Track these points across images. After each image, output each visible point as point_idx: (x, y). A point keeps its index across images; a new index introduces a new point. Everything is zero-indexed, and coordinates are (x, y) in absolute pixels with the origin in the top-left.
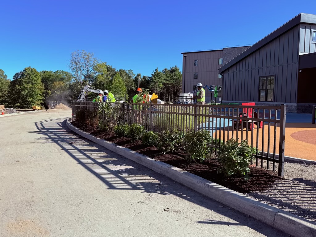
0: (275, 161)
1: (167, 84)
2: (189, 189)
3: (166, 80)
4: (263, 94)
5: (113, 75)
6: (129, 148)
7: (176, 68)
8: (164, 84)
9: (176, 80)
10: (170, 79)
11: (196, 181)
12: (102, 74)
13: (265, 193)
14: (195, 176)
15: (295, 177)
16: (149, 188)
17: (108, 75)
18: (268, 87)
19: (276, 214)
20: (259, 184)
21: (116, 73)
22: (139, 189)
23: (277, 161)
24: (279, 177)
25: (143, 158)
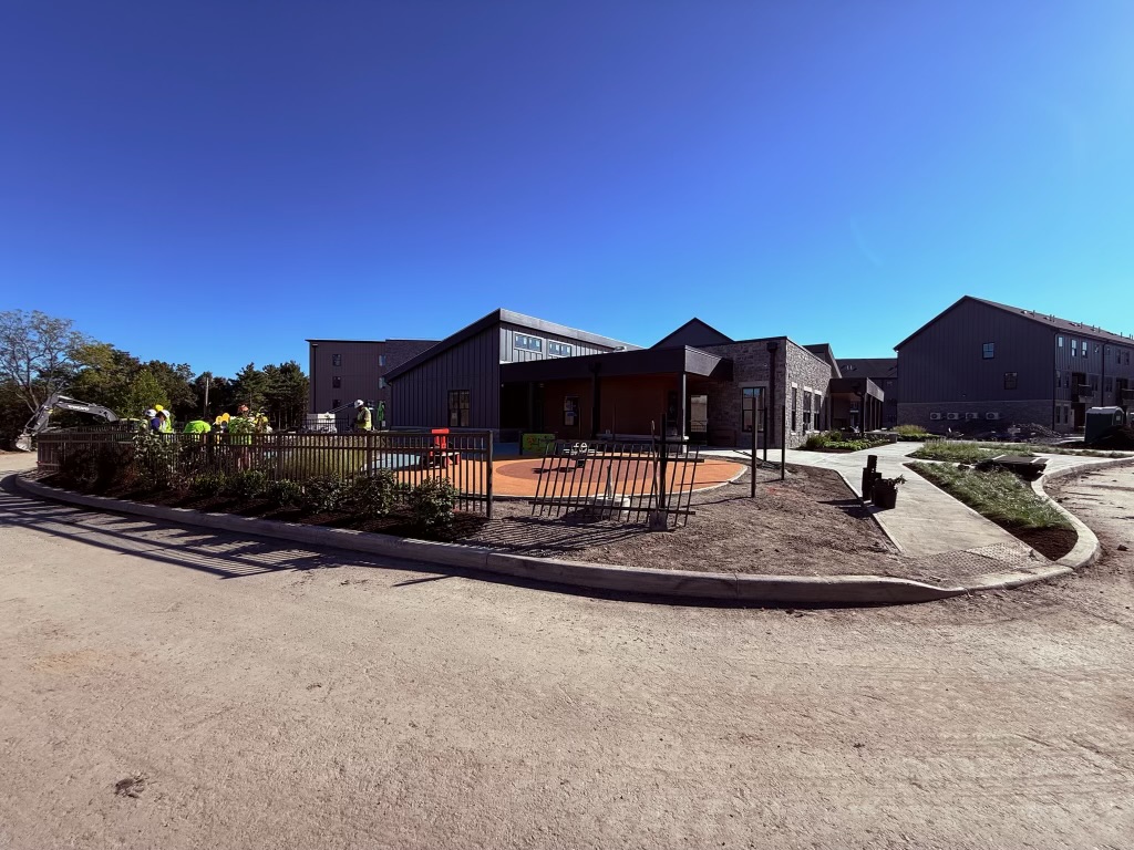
0: (481, 500)
1: (274, 395)
2: (371, 554)
3: (271, 387)
4: (454, 416)
5: (132, 372)
6: (238, 514)
7: (293, 365)
8: (266, 395)
9: (293, 387)
10: (280, 387)
11: (381, 541)
12: (98, 370)
13: (474, 538)
14: (379, 536)
15: (504, 516)
16: (301, 565)
17: (117, 372)
18: (462, 406)
19: (488, 555)
20: (466, 530)
21: (141, 367)
22: (285, 568)
23: (484, 500)
24: (488, 519)
25: (275, 525)
